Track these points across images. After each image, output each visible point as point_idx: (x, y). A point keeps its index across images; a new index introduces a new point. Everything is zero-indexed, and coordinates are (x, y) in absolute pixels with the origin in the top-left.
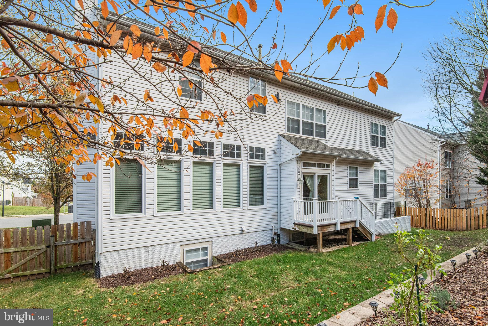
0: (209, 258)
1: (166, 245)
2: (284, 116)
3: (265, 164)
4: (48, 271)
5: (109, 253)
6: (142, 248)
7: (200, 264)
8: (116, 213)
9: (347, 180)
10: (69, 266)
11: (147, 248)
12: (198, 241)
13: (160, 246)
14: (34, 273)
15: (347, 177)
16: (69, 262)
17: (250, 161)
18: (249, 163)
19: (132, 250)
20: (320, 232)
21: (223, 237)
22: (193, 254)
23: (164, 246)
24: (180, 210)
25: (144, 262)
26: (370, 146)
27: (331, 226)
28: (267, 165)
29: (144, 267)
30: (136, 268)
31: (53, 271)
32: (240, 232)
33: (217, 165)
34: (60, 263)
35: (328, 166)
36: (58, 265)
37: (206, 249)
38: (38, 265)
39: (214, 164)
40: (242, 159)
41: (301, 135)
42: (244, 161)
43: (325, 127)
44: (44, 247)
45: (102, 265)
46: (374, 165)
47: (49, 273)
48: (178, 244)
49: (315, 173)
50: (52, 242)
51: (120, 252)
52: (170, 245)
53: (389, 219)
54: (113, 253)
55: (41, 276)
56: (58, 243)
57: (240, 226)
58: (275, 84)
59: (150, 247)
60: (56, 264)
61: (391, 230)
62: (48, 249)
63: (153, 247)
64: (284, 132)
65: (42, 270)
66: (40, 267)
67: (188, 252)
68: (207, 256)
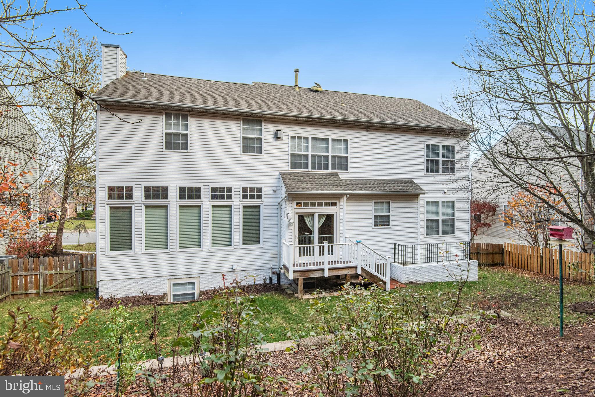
0: (197, 292)
1: (153, 278)
2: (287, 153)
3: (262, 203)
4: (77, 289)
5: (105, 282)
6: (132, 279)
7: (188, 297)
8: (111, 250)
9: (371, 217)
10: (92, 287)
11: (137, 279)
12: (186, 276)
13: (148, 278)
14: (67, 290)
15: (371, 215)
16: (92, 284)
17: (242, 201)
18: (241, 203)
19: (123, 280)
20: (299, 278)
21: (212, 274)
22: (180, 287)
23: (151, 278)
24: (167, 249)
25: (134, 291)
26: (423, 173)
27: (315, 272)
28: (264, 204)
29: (134, 295)
30: (127, 296)
31: (80, 290)
32: (230, 270)
33: (204, 207)
34: (86, 284)
35: (334, 204)
36: (84, 286)
37: (193, 283)
38: (71, 285)
39: (201, 206)
40: (233, 200)
41: (310, 170)
42: (235, 201)
43: (346, 158)
44: (74, 271)
45: (99, 290)
46: (420, 198)
47: (77, 291)
48: (165, 278)
49: (315, 213)
50: (79, 268)
51: (114, 281)
52: (157, 278)
53: (436, 264)
54: (108, 281)
55: (72, 293)
56: (84, 269)
57: (231, 264)
58: (276, 122)
59: (139, 279)
60: (82, 284)
61: (436, 277)
62: (77, 273)
63: (142, 279)
64: (287, 169)
65: (73, 288)
66: (72, 286)
67: (174, 285)
68: (195, 290)
